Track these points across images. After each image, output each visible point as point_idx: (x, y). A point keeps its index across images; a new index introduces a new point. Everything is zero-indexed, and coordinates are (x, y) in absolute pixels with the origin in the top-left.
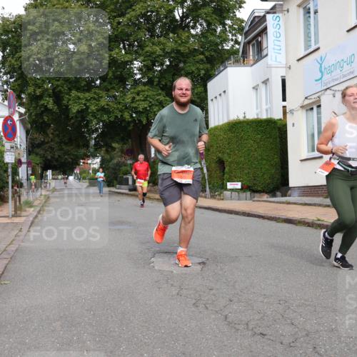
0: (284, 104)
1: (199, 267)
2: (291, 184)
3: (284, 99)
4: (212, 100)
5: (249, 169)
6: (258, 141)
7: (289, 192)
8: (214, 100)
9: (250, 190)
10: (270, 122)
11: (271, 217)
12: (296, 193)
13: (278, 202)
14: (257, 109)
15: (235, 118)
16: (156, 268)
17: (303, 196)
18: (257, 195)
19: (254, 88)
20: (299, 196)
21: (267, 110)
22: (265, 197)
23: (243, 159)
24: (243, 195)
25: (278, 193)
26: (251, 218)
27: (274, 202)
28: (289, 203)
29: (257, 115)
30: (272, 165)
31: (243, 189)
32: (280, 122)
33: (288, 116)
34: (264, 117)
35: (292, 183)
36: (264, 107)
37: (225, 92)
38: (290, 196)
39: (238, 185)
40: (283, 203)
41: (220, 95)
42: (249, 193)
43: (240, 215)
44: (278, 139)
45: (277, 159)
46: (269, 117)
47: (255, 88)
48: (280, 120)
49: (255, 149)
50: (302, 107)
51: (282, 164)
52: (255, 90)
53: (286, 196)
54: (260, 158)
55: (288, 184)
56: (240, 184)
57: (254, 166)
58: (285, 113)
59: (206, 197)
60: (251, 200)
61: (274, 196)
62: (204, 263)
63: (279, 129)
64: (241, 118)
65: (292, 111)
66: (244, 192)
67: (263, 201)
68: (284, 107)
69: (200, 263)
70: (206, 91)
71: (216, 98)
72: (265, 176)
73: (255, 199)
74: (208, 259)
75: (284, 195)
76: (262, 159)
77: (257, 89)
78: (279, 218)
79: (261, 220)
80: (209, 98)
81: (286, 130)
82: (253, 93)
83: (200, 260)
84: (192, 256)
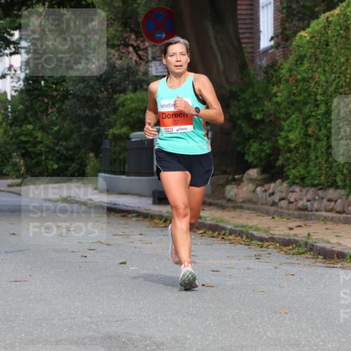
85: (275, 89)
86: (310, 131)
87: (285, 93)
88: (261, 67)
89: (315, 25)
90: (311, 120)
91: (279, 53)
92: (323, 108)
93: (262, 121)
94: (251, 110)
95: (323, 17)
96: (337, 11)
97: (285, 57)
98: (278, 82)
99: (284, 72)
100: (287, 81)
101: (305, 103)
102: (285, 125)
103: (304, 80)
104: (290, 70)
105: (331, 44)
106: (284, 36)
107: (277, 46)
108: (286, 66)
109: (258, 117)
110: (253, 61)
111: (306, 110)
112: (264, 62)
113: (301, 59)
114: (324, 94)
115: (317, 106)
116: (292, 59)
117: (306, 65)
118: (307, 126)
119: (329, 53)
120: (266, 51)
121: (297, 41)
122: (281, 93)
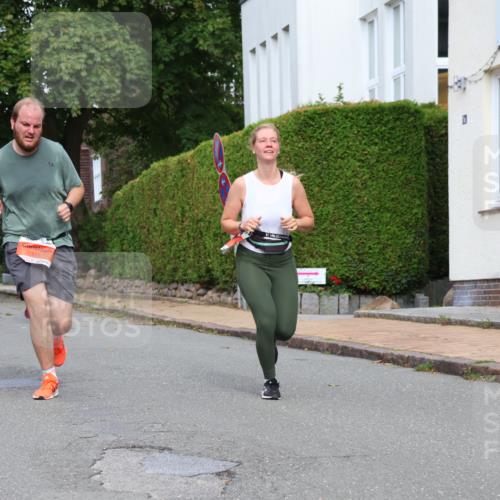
0: (443, 62)
1: (217, 484)
2: (455, 274)
3: (443, 52)
4: (253, 51)
5: (347, 233)
6: (373, 161)
7: (450, 293)
8: (259, 50)
9: (349, 288)
10: (403, 112)
11: (402, 357)
12: (467, 297)
13: (418, 320)
14: (371, 76)
15: (314, 100)
16: (107, 485)
17: (485, 304)
18: (367, 300)
19: (363, 19)
20: (474, 305)
21: (396, 80)
22: (388, 306)
23: (331, 208)
24: (331, 301)
25: (421, 297)
26: (351, 359)
27: (409, 319)
28: (448, 322)
29: (372, 91)
30: (406, 224)
31: (332, 285)
32: (429, 111)
33: (452, 95)
34: (388, 97)
35: (457, 270)
36: (390, 70)
37: (286, 29)
38: (450, 304)
39: (319, 276)
40: (433, 321)
41: (275, 37)
42: (345, 297)
43: (323, 351)
44: (424, 158)
45: (419, 210)
46: (402, 98)
47: (368, 20)
48: (431, 105)
49: (364, 183)
50: (489, 72)
51: (432, 220)
52: (366, 26)
53: (439, 303)
54: (374, 205)
55: (447, 274)
56: (323, 272)
57: (361, 225)
58: (443, 87)
59: (235, 306)
60: (350, 312)
61: (411, 303)
62: (229, 473)
63: (428, 130)
64: (330, 100)
65: (461, 84)
66: (335, 292)
67: (382, 316)
68: (443, 72)
69: (219, 474)
70: (237, 25)
71: (263, 45)
72: (389, 253)
73: (362, 311)
74: (240, 463)
75: (436, 301)
76: (382, 209)
77: (372, 23)
78: (422, 360)
79: (376, 365)
80: (246, 46)
81: (446, 134)
82: (362, 31)
83: (221, 467)
84: (200, 454)
85: (104, 224)
86: (124, 247)
87: (110, 227)
88: (93, 213)
89: (126, 188)
90: (125, 242)
91: (105, 203)
92: (131, 235)
93: (96, 243)
94: (91, 235)
95: (130, 183)
96: (137, 180)
97: (109, 206)
98: (105, 221)
99: (109, 214)
100: (111, 220)
101: (121, 232)
102: (110, 245)
103: (120, 219)
104: (112, 213)
105: (135, 199)
106: (109, 193)
107: (104, 197)
108: (110, 211)
109: (94, 240)
110: (90, 208)
111: (122, 236)
112: (96, 210)
113: (118, 206)
114: (131, 227)
115: (128, 233)
116: (113, 206)
117: (121, 210)
118: (123, 245)
119: (133, 203)
120: (98, 203)
121: (115, 196)
122: (107, 226)
